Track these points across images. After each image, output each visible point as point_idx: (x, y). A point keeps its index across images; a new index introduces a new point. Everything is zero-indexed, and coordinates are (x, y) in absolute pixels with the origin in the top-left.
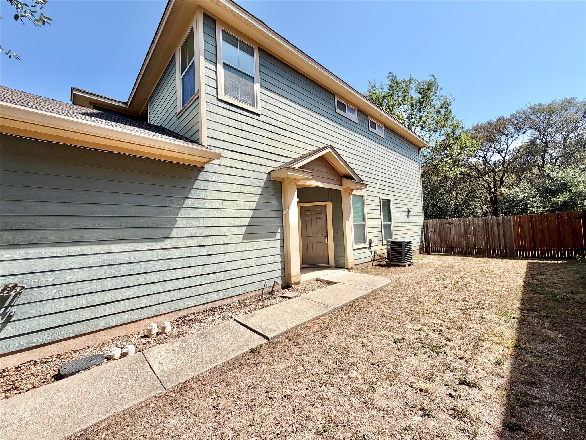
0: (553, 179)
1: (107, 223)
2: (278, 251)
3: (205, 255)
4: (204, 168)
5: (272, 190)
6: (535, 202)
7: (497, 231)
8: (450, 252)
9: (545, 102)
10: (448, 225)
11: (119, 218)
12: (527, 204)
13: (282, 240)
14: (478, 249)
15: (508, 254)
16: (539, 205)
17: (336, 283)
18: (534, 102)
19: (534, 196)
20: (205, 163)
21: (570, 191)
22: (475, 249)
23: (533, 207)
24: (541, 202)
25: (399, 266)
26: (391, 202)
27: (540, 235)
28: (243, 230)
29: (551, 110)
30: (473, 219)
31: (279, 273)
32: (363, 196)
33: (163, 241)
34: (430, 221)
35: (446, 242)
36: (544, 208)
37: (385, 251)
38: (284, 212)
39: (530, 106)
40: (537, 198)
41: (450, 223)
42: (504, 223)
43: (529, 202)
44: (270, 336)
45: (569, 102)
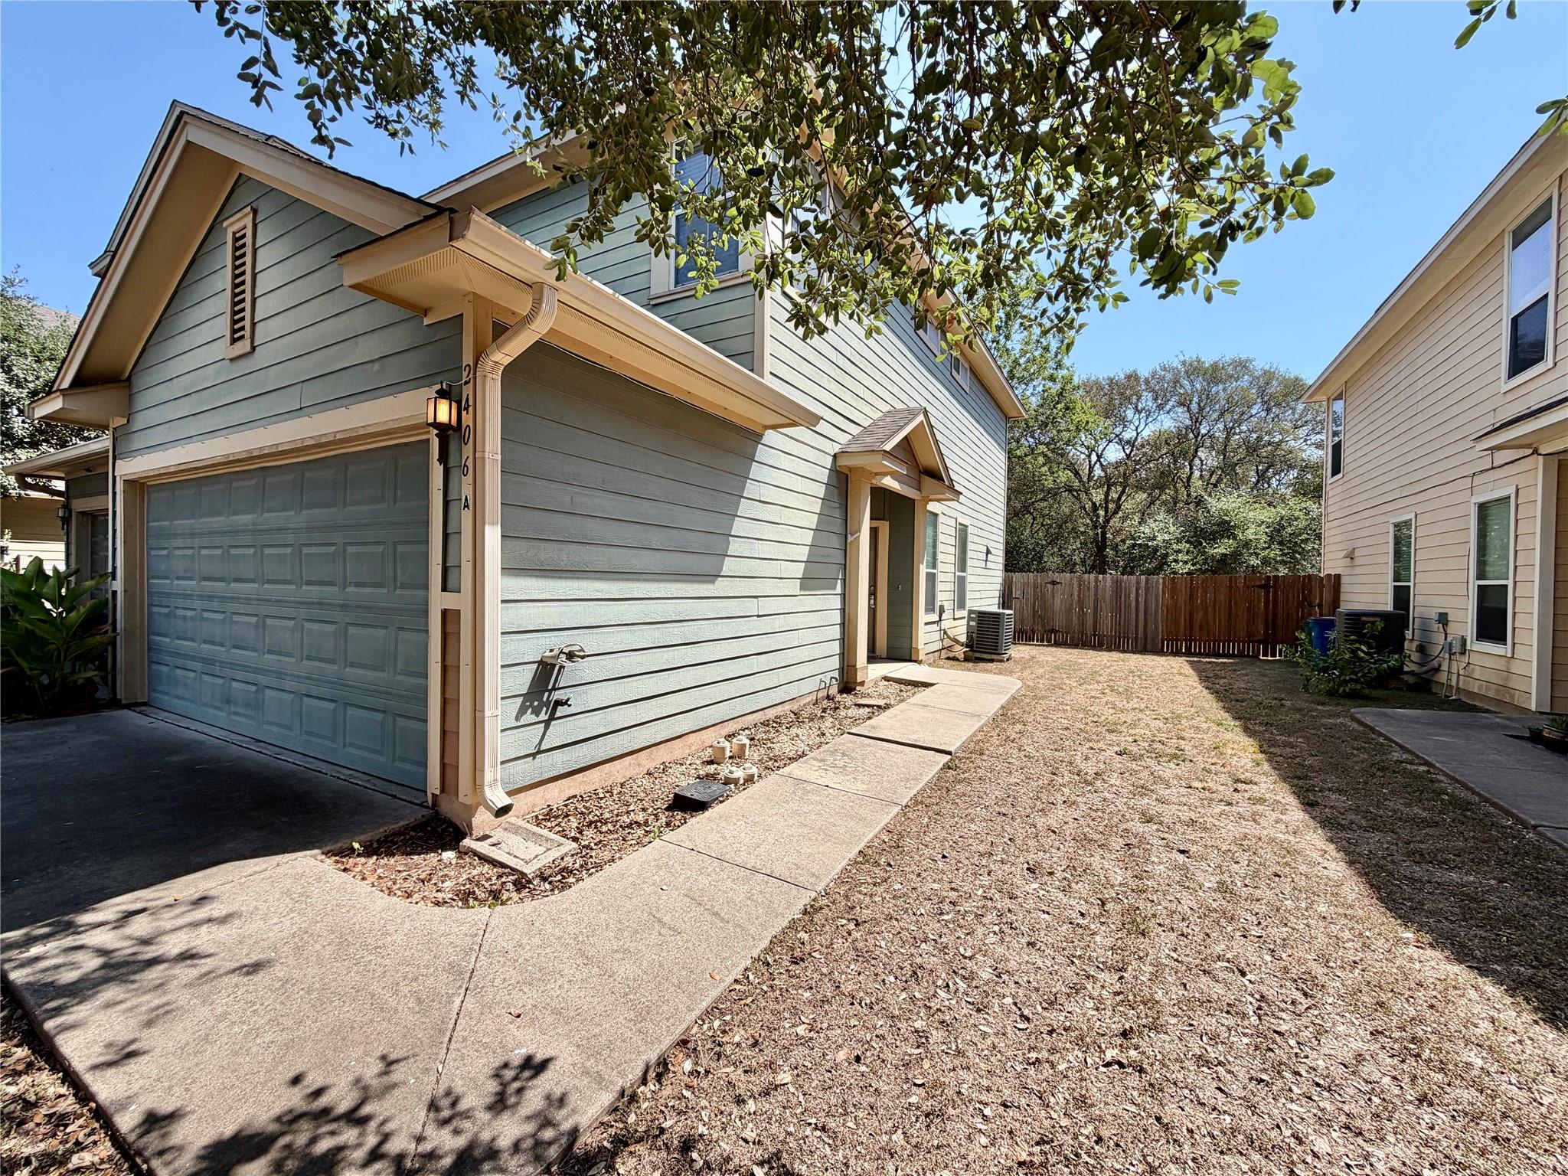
0: (1208, 512)
1: (656, 538)
2: (836, 617)
3: (758, 616)
4: (761, 436)
5: (836, 491)
6: (1179, 551)
7: (1133, 604)
8: (1049, 641)
9: (1208, 360)
10: (1049, 586)
11: (669, 530)
12: (1167, 555)
13: (844, 595)
14: (1099, 636)
15: (1149, 647)
16: (1186, 558)
17: (932, 685)
18: (1190, 355)
19: (1179, 541)
20: (766, 427)
21: (1235, 538)
22: (1095, 636)
23: (1176, 561)
24: (1188, 552)
25: (992, 661)
26: (970, 530)
27: (1201, 614)
28: (799, 570)
29: (1214, 374)
30: (1097, 578)
31: (835, 663)
32: (936, 515)
33: (713, 582)
34: (1016, 577)
35: (1043, 619)
36: (1193, 565)
37: (964, 629)
38: (850, 539)
39: (1182, 359)
40: (1184, 546)
41: (1054, 583)
42: (1147, 589)
43: (1170, 551)
44: (952, 749)
45: (1242, 365)
